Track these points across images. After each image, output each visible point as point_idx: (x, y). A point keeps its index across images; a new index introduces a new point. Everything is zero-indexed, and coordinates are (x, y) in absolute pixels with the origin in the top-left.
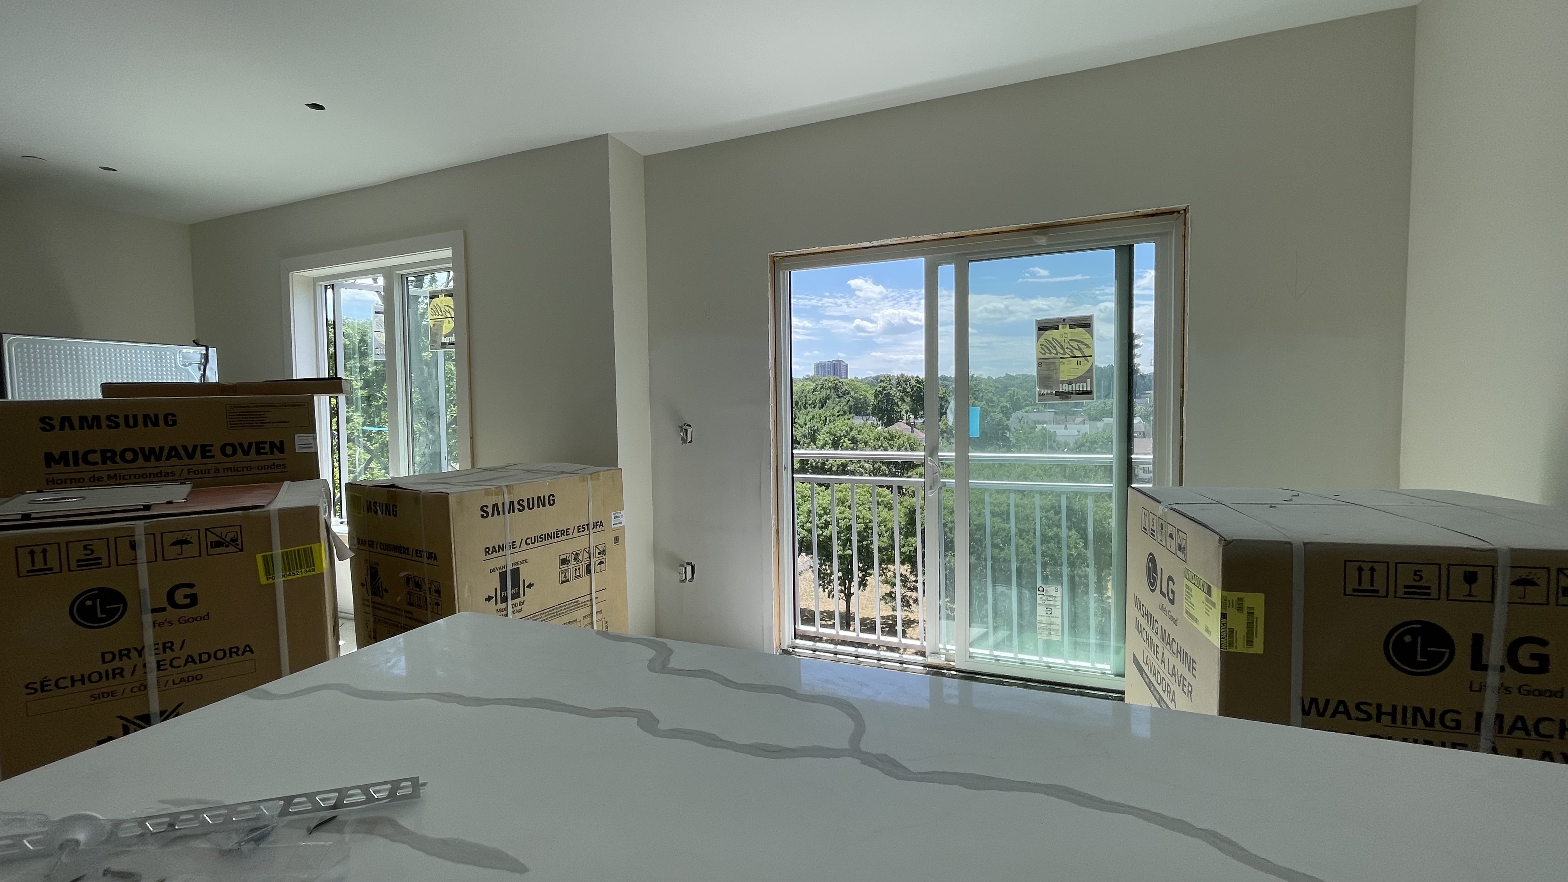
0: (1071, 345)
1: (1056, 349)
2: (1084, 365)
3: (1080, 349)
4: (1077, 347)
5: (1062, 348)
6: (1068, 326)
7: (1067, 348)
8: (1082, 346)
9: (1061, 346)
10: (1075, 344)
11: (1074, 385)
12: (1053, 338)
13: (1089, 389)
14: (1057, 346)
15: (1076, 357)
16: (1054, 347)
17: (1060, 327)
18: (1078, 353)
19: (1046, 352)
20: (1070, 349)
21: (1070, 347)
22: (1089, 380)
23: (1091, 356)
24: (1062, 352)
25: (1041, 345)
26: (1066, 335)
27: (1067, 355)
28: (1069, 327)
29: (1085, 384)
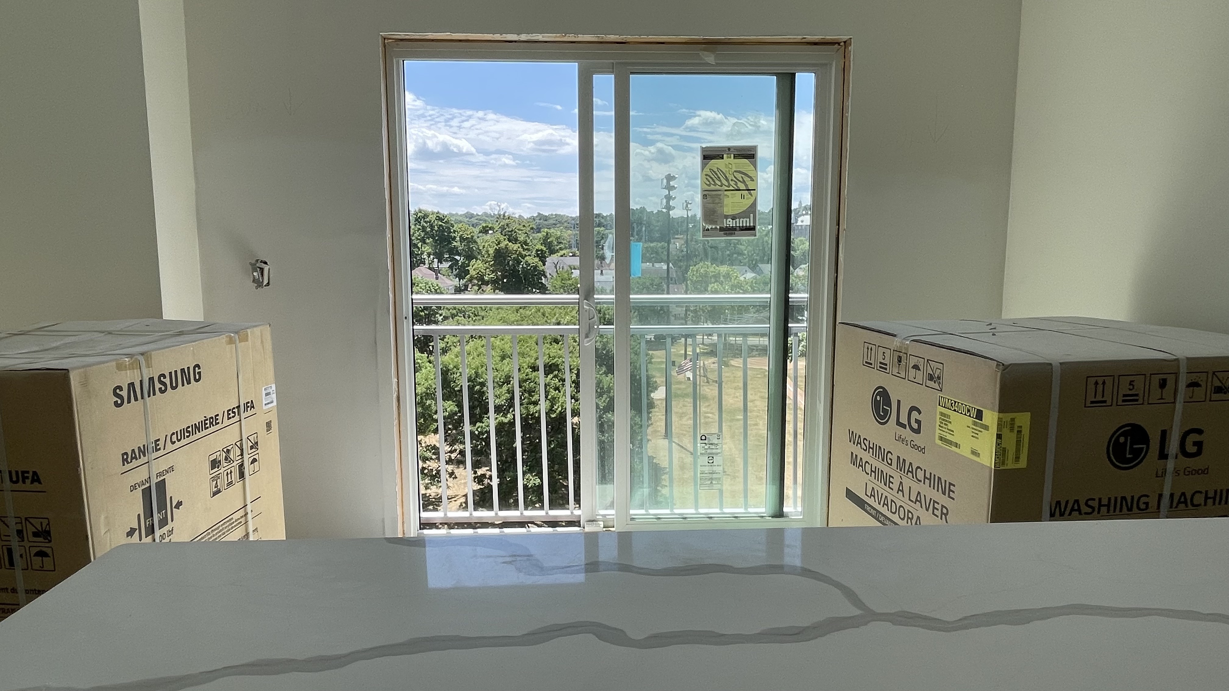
0: (735, 177)
1: (720, 181)
2: (747, 199)
3: (744, 182)
4: (741, 179)
5: (727, 180)
6: (732, 155)
7: (732, 180)
8: (746, 179)
9: (726, 177)
10: (739, 176)
11: (737, 220)
12: (717, 168)
13: (752, 225)
14: (722, 178)
15: (740, 190)
16: (719, 177)
17: (725, 156)
18: (742, 186)
19: (710, 183)
20: (735, 181)
21: (734, 179)
22: (752, 215)
23: (755, 190)
24: (727, 184)
25: (706, 175)
26: (730, 166)
27: (731, 188)
28: (734, 157)
29: (748, 220)
